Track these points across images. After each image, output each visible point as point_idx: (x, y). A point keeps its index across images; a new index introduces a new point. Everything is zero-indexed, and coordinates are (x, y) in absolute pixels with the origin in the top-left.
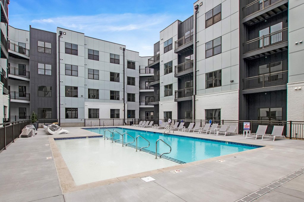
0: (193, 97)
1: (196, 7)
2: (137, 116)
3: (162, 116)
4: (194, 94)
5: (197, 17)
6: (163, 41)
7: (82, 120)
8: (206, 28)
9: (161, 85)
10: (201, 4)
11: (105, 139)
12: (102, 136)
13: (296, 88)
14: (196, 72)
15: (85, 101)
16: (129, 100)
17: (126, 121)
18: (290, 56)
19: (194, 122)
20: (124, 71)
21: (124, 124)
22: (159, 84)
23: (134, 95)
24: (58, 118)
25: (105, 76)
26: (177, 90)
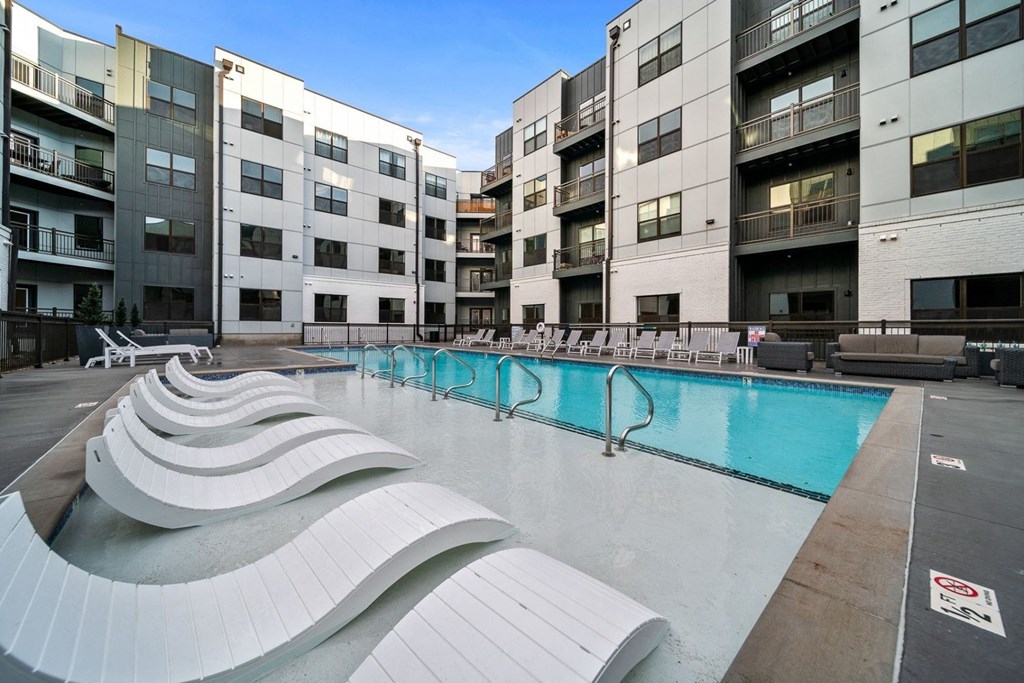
0: (604, 266)
1: (615, 32)
2: (450, 318)
3: (517, 316)
4: (607, 257)
5: (616, 59)
6: (522, 125)
7: (293, 326)
8: (639, 86)
9: (515, 237)
10: (627, 25)
11: (363, 377)
12: (352, 368)
13: (883, 237)
14: (612, 199)
15: (304, 272)
16: (429, 277)
17: (422, 331)
18: (865, 155)
19: (607, 330)
20: (417, 198)
21: (417, 338)
22: (511, 234)
23: (441, 264)
24: (215, 317)
25: (364, 209)
26: (558, 248)
